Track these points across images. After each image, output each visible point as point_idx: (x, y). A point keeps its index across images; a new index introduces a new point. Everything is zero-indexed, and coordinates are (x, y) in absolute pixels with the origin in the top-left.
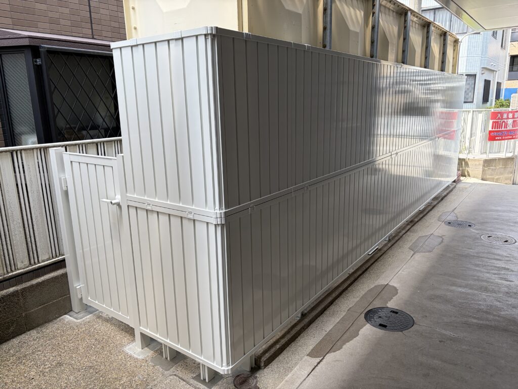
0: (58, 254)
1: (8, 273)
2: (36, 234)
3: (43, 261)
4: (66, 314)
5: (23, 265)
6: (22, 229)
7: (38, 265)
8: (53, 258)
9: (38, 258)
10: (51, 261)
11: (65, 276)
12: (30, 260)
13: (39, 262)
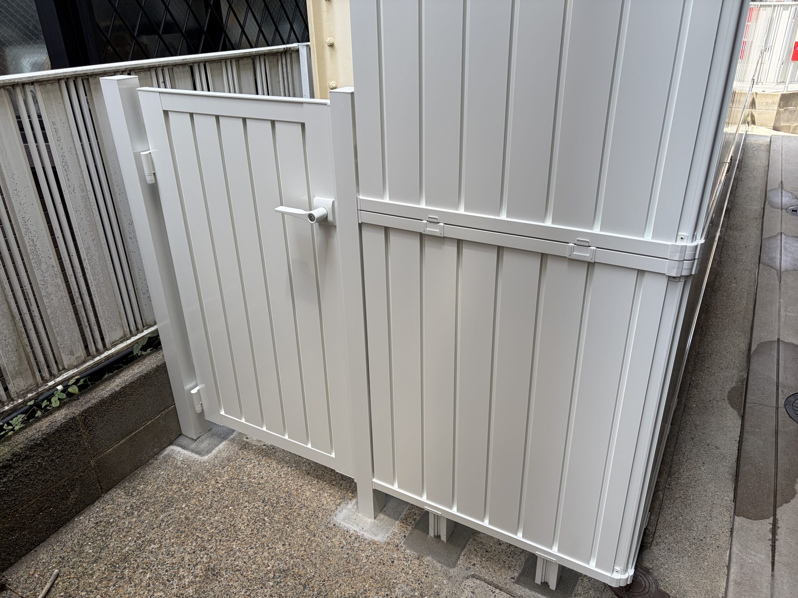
0: (140, 326)
1: (45, 381)
2: (93, 289)
3: (114, 345)
4: (171, 444)
5: (73, 358)
6: (60, 280)
7: (106, 354)
8: (132, 335)
9: (103, 339)
10: (129, 342)
11: (162, 369)
12: (86, 347)
13: (106, 348)
